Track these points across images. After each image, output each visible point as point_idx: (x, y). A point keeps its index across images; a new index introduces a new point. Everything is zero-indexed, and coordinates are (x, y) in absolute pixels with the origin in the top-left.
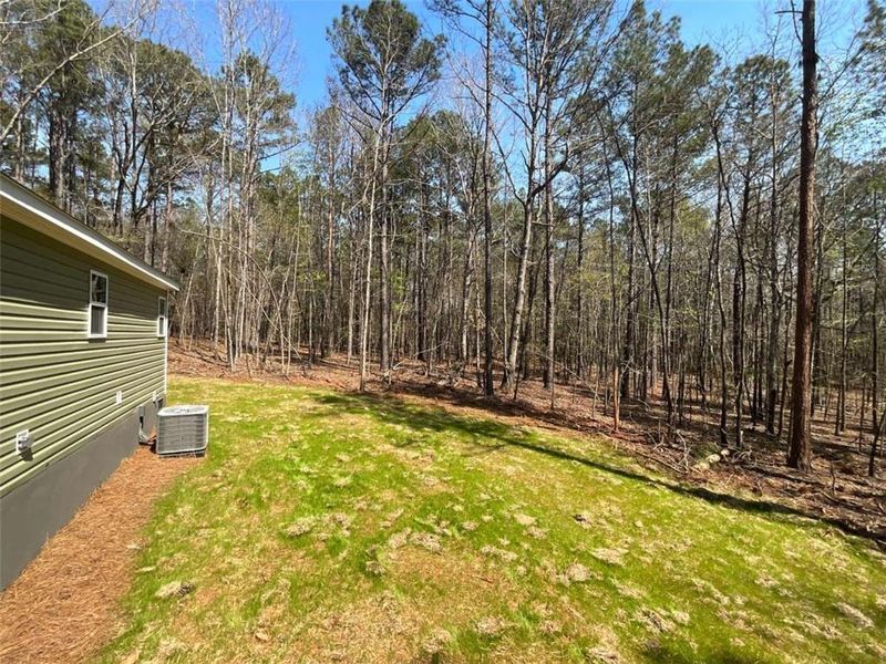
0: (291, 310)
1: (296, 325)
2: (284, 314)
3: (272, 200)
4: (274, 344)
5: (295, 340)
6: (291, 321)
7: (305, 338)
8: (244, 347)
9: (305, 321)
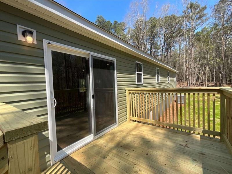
0: (207, 72)
1: (209, 77)
2: (205, 74)
3: (199, 40)
4: (201, 83)
5: (209, 81)
6: (207, 75)
7: (212, 81)
8: (192, 84)
9: (213, 75)
